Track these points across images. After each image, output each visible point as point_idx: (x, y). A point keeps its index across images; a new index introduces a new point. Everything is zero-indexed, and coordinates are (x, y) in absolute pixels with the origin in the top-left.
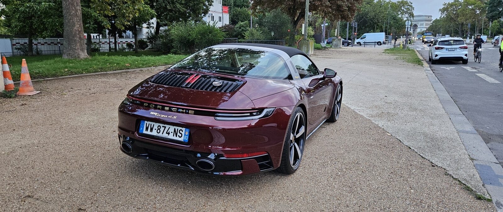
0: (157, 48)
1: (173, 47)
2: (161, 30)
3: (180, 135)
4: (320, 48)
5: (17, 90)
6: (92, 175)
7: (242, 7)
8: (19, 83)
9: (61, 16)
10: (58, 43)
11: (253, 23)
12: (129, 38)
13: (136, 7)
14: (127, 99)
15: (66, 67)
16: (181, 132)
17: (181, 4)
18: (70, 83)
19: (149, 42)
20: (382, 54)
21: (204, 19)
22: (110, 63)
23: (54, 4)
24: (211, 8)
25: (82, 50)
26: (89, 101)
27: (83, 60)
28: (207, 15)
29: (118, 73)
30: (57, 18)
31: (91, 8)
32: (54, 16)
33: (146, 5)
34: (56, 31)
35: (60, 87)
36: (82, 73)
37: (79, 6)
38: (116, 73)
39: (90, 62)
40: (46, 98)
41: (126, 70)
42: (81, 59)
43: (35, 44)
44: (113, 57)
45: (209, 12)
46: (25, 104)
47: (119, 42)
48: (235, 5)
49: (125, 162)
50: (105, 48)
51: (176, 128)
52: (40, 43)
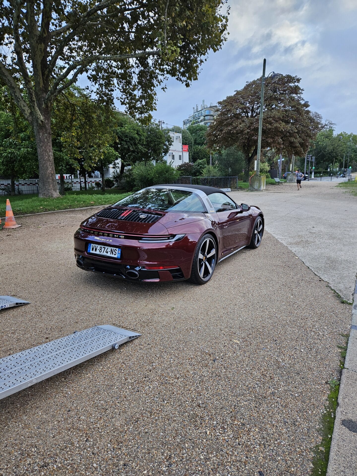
0: (122, 186)
1: (135, 186)
2: (126, 170)
3: (115, 254)
4: (274, 183)
5: (3, 224)
6: (57, 284)
7: (203, 144)
8: (5, 219)
9: (37, 160)
10: (36, 183)
11: (212, 159)
12: (97, 177)
13: (102, 150)
14: (80, 229)
15: (41, 205)
16: (115, 251)
17: (142, 145)
18: (44, 218)
19: (115, 181)
20: (334, 188)
21: (165, 158)
22: (77, 201)
23: (31, 150)
24: (171, 148)
25: (55, 190)
26: (59, 233)
27: (55, 199)
28: (168, 154)
29: (84, 210)
30: (34, 162)
31: (62, 152)
32: (32, 160)
33: (111, 148)
34: (34, 173)
35: (37, 221)
36: (54, 210)
37: (51, 152)
38: (82, 210)
39: (61, 201)
40: (25, 230)
41: (91, 207)
42: (54, 198)
43: (17, 185)
44: (81, 196)
45: (170, 152)
46: (10, 235)
47: (89, 181)
48: (196, 143)
49: (81, 275)
50: (77, 187)
51: (112, 248)
52: (21, 184)
